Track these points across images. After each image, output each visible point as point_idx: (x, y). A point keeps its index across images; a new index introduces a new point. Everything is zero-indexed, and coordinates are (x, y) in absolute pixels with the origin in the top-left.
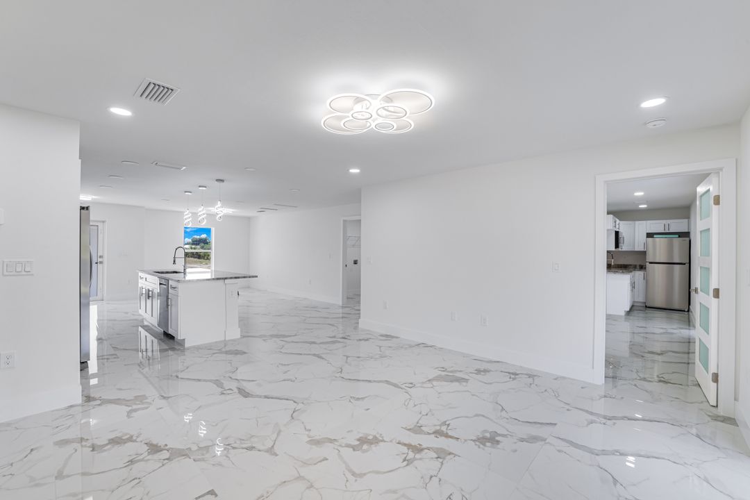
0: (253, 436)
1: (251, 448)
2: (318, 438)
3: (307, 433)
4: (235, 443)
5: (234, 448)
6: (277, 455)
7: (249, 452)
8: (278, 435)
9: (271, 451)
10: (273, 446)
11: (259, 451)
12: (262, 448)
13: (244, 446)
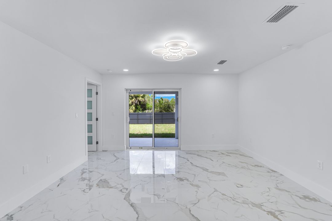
0: (222, 199)
1: (223, 194)
2: (196, 188)
3: (198, 191)
4: (230, 200)
5: (231, 198)
6: (214, 188)
7: (225, 193)
8: (210, 195)
9: (216, 190)
10: (214, 192)
11: (220, 192)
12: (219, 193)
13: (226, 197)
